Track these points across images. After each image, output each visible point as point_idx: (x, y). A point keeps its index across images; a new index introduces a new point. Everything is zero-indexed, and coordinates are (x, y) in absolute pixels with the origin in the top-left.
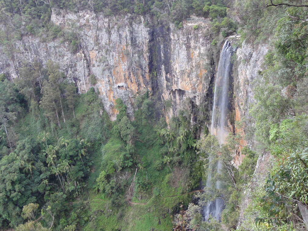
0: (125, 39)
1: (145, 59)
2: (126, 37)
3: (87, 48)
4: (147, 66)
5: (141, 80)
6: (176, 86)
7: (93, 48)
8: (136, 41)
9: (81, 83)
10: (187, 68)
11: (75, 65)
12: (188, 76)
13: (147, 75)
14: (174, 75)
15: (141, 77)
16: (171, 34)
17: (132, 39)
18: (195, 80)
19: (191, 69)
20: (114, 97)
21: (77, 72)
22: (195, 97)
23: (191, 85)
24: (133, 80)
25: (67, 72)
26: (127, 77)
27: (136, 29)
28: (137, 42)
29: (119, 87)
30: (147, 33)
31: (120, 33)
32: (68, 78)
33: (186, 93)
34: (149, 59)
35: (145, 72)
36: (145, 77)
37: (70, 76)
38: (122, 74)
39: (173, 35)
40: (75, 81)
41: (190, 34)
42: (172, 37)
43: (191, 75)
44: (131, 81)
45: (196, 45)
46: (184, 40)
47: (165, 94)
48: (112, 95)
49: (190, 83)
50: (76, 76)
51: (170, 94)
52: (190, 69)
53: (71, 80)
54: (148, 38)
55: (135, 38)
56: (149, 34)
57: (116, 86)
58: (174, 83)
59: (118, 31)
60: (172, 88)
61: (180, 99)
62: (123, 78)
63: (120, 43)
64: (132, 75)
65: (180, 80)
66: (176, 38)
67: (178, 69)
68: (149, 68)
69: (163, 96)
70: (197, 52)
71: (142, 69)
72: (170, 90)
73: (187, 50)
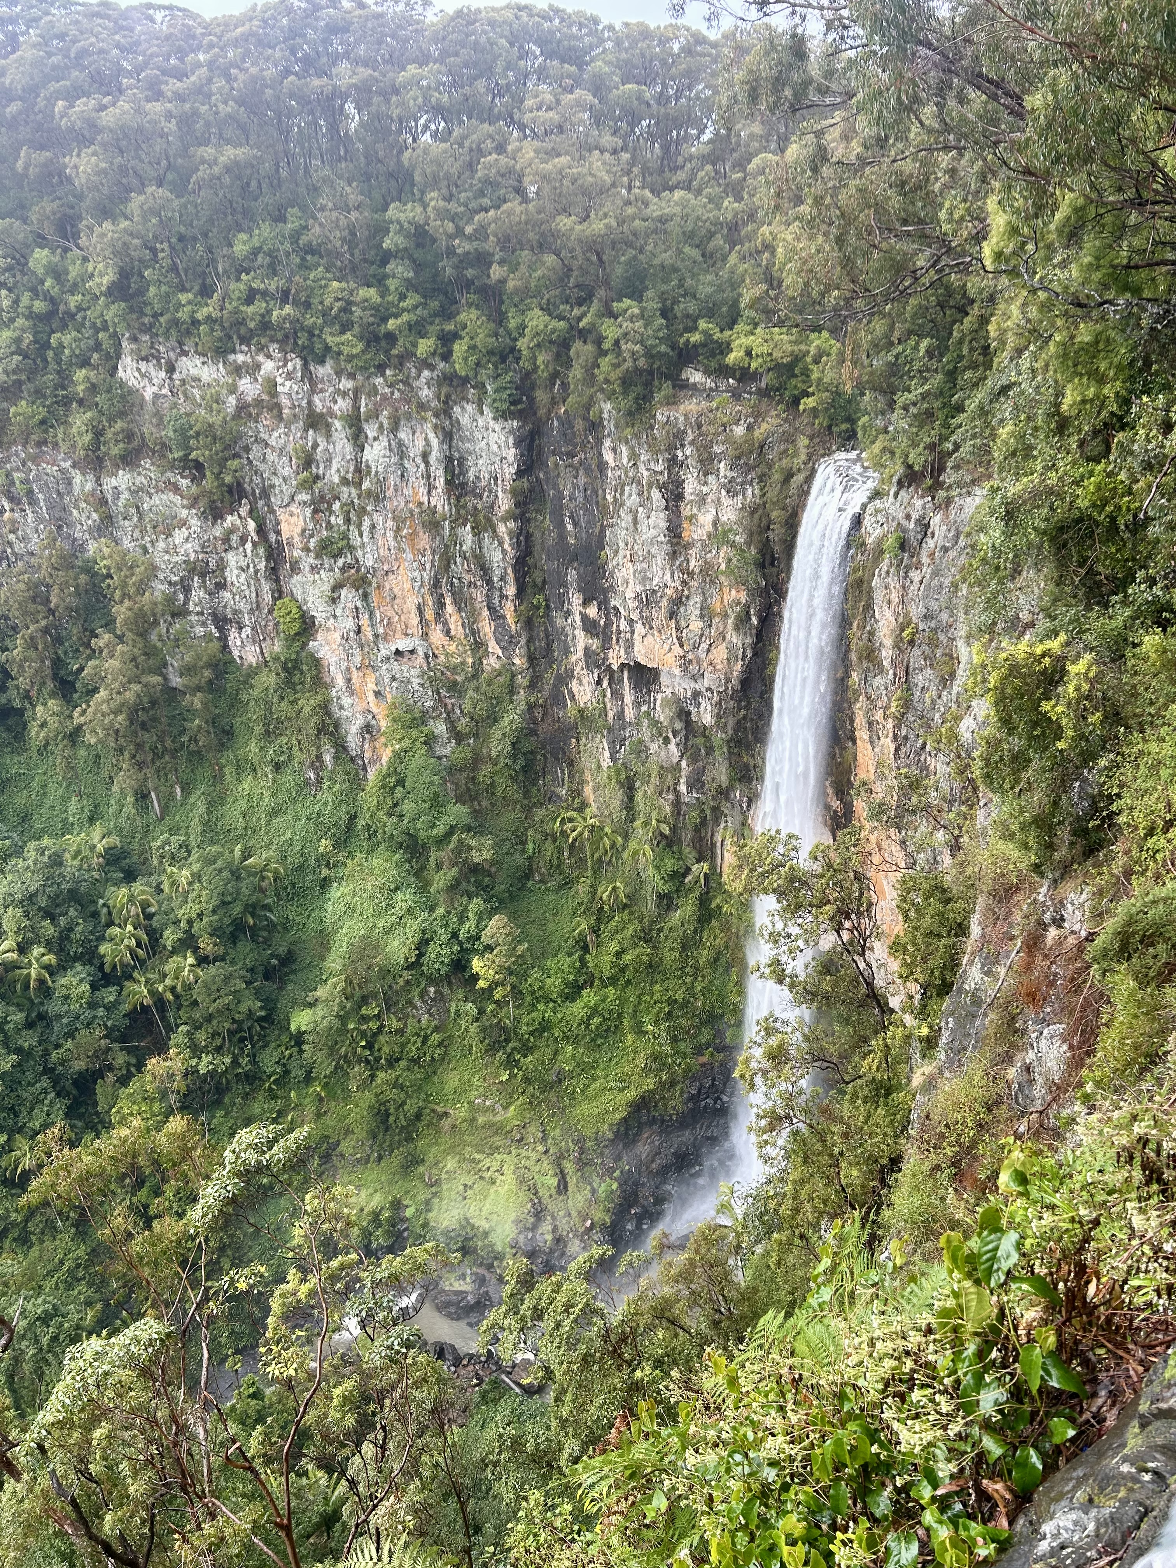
0: (419, 460)
1: (501, 544)
2: (425, 456)
3: (266, 493)
4: (510, 571)
5: (486, 627)
6: (622, 653)
7: (292, 498)
8: (464, 472)
9: (243, 636)
10: (668, 577)
11: (222, 566)
12: (673, 615)
13: (509, 610)
14: (615, 608)
15: (485, 613)
16: (607, 443)
17: (449, 460)
18: (696, 625)
19: (684, 583)
20: (378, 694)
21: (227, 595)
22: (696, 694)
23: (682, 646)
24: (452, 627)
25: (187, 590)
26: (429, 614)
27: (465, 421)
28: (471, 476)
29: (398, 653)
30: (511, 440)
31: (402, 435)
32: (194, 618)
33: (664, 679)
34: (519, 543)
35: (503, 597)
36: (503, 617)
37: (198, 609)
38: (411, 603)
39: (614, 450)
40: (220, 629)
41: (683, 446)
42: (608, 457)
43: (682, 610)
44: (448, 632)
45: (705, 489)
46: (659, 468)
47: (581, 684)
48: (371, 686)
49: (679, 639)
50: (225, 607)
51: (599, 682)
52: (677, 583)
53: (204, 624)
54: (511, 459)
55: (462, 460)
56: (517, 445)
57: (386, 650)
58: (618, 640)
59: (394, 429)
60: (605, 659)
61: (637, 704)
62: (415, 620)
63: (403, 476)
64: (450, 608)
65: (639, 629)
66: (625, 462)
67: (631, 582)
68: (517, 580)
69: (571, 692)
70: (706, 518)
71: (489, 582)
72: (598, 667)
73: (667, 508)
